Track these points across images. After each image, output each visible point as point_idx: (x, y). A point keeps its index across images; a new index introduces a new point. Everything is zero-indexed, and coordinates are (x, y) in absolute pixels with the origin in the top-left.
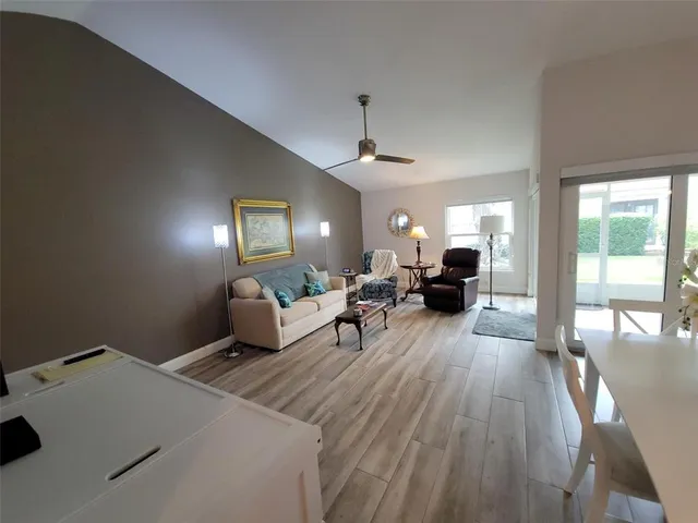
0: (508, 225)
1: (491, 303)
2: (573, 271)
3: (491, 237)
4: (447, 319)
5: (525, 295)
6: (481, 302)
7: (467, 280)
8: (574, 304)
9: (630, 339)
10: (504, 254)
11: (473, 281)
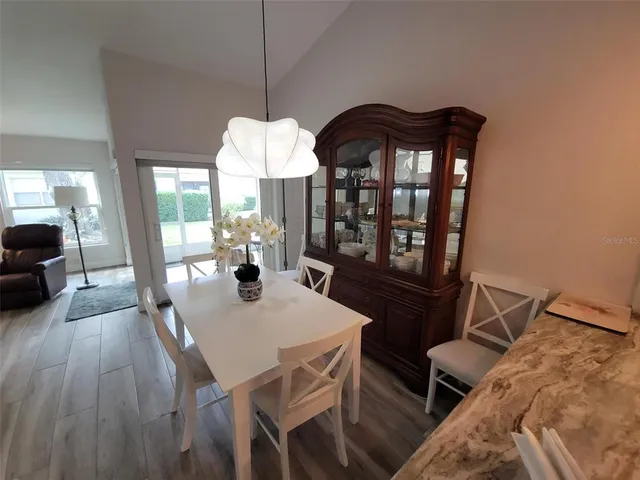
0: (93, 196)
1: (87, 282)
2: (159, 239)
3: (73, 210)
4: (25, 317)
5: (125, 265)
6: (73, 283)
7: (46, 263)
8: (164, 265)
9: (199, 281)
10: (96, 227)
11: (57, 262)
